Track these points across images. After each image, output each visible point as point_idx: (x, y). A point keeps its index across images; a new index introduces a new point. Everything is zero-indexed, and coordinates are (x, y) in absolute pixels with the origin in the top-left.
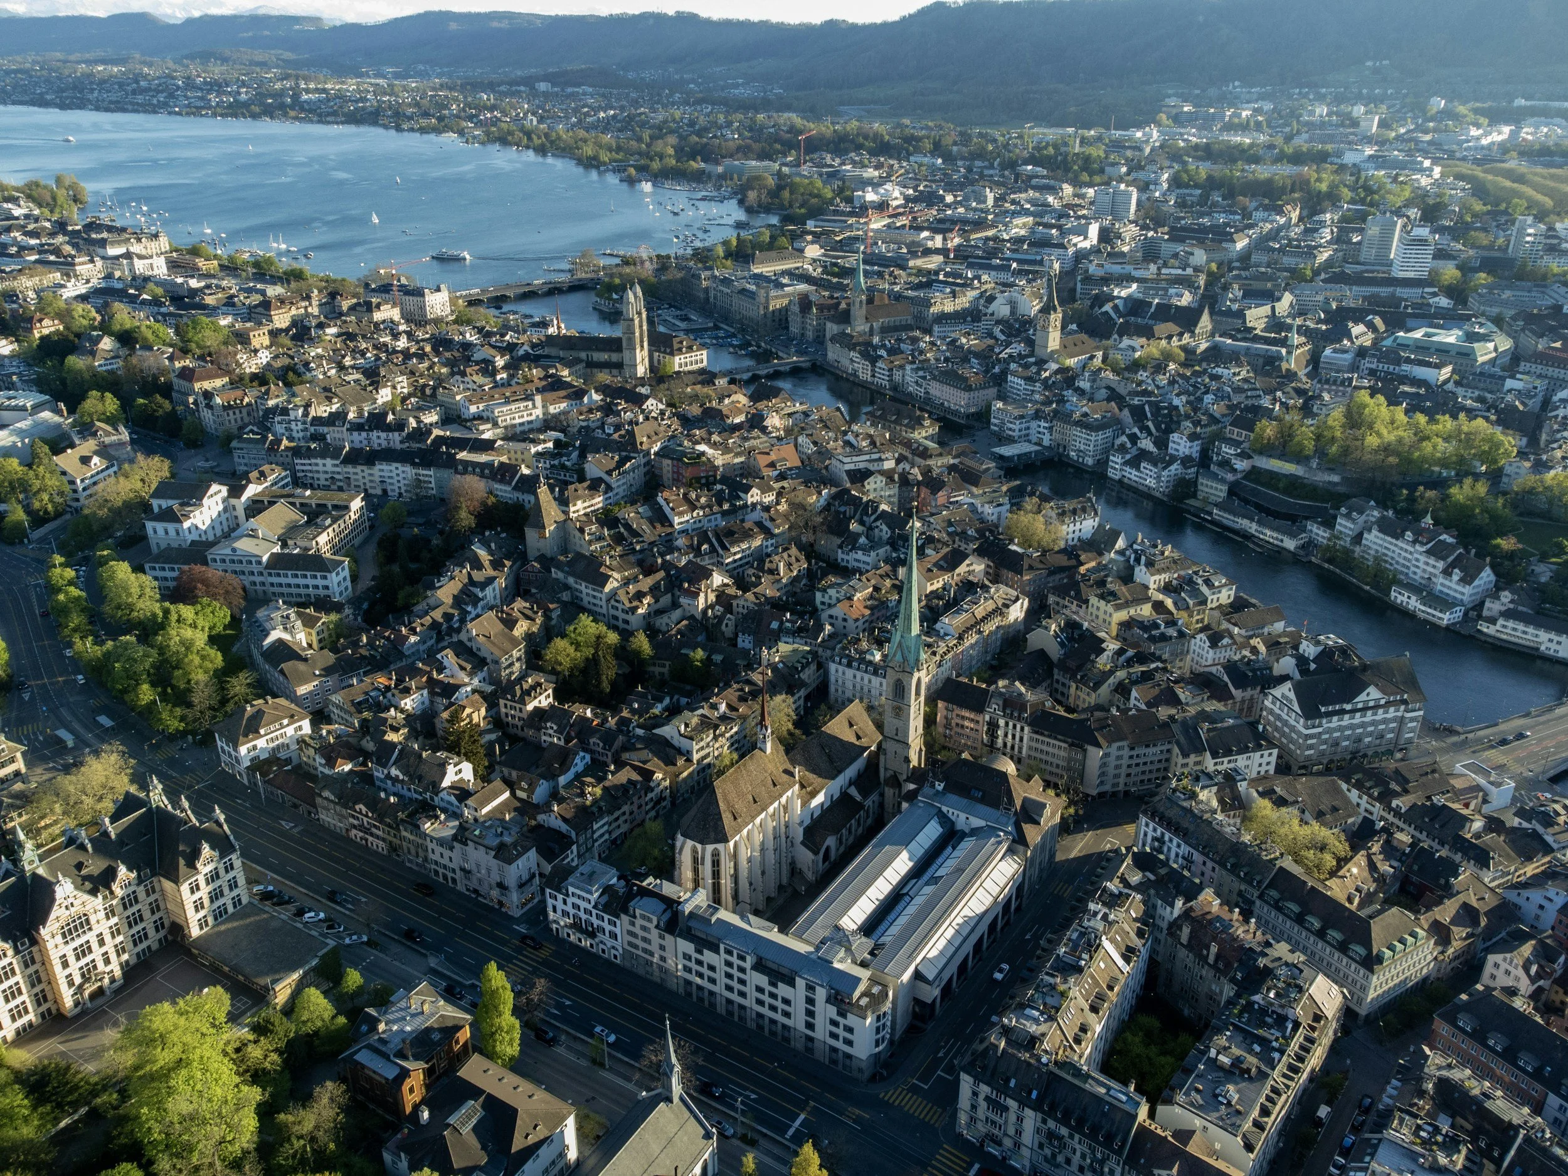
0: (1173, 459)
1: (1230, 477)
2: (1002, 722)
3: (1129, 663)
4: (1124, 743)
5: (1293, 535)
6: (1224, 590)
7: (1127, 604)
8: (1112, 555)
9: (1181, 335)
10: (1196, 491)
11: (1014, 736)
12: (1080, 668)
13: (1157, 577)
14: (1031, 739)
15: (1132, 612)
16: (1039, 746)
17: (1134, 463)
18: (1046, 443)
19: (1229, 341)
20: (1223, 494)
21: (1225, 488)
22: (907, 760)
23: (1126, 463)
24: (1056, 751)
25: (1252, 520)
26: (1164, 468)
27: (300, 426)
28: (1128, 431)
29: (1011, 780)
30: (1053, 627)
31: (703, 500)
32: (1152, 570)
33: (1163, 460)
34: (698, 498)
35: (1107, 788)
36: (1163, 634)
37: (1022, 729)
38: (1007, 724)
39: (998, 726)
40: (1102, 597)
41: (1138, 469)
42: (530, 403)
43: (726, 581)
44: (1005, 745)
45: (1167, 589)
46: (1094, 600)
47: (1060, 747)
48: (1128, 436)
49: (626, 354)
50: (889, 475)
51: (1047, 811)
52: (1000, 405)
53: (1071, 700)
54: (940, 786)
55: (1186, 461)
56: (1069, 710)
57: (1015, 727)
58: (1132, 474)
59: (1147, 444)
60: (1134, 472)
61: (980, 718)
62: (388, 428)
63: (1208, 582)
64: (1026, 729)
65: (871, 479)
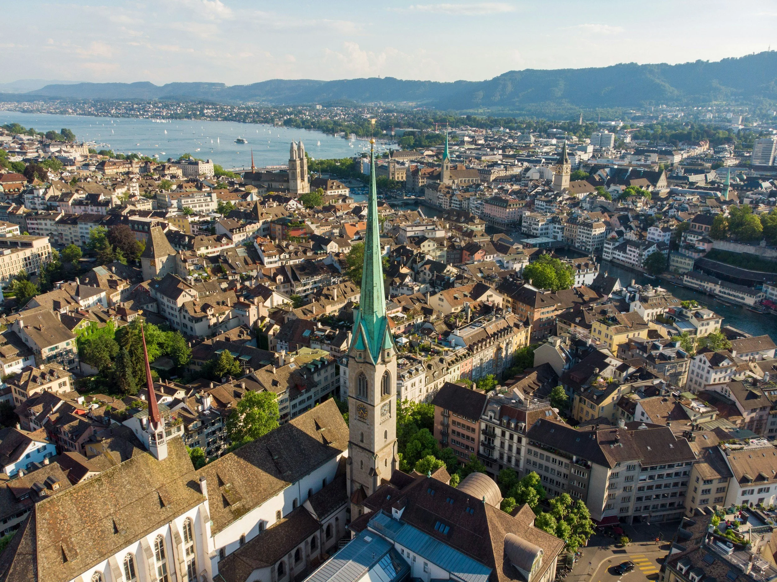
0: (650, 244)
1: (696, 256)
2: (498, 431)
3: (632, 378)
4: (635, 462)
5: (752, 294)
6: (712, 323)
7: (626, 329)
8: (610, 296)
9: (648, 186)
10: (668, 266)
11: (510, 447)
12: (584, 381)
13: (650, 311)
14: (529, 451)
15: (631, 335)
16: (538, 460)
17: (622, 248)
18: (559, 238)
19: (680, 188)
20: (691, 268)
21: (692, 263)
22: (373, 472)
23: (615, 249)
24: (556, 467)
25: (716, 283)
26: (645, 249)
27: (41, 201)
28: (616, 229)
29: (489, 514)
30: (558, 342)
31: (291, 248)
32: (646, 305)
33: (643, 244)
34: (287, 246)
35: (615, 512)
36: (661, 354)
37: (520, 440)
38: (503, 434)
39: (494, 436)
40: (603, 322)
41: (625, 252)
42: (209, 198)
43: (286, 301)
44: (501, 456)
45: (659, 320)
46: (596, 325)
47: (560, 463)
48: (617, 232)
49: (291, 182)
50: (440, 242)
51: (538, 561)
52: (528, 213)
53: (575, 412)
54: (397, 514)
55: (660, 245)
56: (572, 421)
57: (511, 437)
58: (620, 256)
59: (631, 236)
60: (621, 254)
61: (475, 426)
62: (100, 204)
63: (697, 315)
64: (524, 440)
65: (426, 243)
